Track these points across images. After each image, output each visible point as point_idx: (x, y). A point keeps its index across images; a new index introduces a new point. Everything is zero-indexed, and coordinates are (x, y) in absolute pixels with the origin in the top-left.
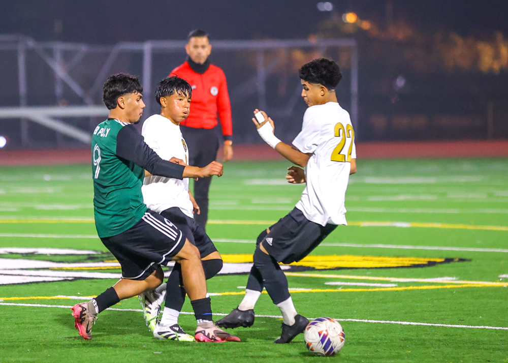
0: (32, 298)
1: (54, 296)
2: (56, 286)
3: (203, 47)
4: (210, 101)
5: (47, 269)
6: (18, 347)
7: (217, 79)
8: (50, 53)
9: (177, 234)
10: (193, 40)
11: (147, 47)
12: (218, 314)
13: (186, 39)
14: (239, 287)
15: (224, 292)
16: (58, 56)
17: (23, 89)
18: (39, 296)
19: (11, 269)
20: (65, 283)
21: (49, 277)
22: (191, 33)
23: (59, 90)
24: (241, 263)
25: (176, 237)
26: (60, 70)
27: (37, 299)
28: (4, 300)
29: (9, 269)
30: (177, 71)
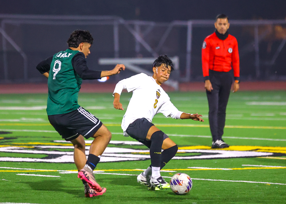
0: (121, 170)
1: (134, 169)
2: (135, 163)
3: (225, 24)
4: (228, 56)
5: (130, 153)
6: (113, 199)
7: (232, 44)
8: (133, 26)
9: (97, 121)
10: (219, 20)
11: (190, 24)
12: (230, 181)
13: (215, 19)
14: (243, 165)
15: (234, 168)
16: (137, 28)
17: (117, 48)
18: (125, 169)
19: (109, 153)
20: (141, 161)
21: (131, 158)
22: (218, 16)
23: (138, 49)
24: (244, 151)
25: (96, 122)
26: (138, 37)
27: (124, 171)
28: (105, 171)
29: (108, 153)
30: (209, 38)
